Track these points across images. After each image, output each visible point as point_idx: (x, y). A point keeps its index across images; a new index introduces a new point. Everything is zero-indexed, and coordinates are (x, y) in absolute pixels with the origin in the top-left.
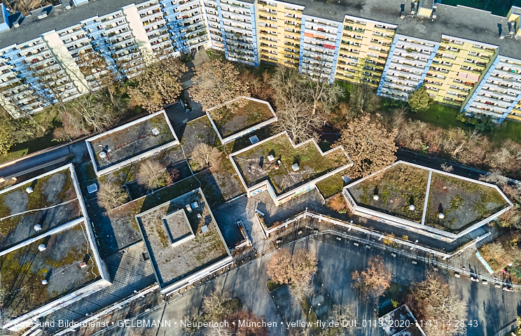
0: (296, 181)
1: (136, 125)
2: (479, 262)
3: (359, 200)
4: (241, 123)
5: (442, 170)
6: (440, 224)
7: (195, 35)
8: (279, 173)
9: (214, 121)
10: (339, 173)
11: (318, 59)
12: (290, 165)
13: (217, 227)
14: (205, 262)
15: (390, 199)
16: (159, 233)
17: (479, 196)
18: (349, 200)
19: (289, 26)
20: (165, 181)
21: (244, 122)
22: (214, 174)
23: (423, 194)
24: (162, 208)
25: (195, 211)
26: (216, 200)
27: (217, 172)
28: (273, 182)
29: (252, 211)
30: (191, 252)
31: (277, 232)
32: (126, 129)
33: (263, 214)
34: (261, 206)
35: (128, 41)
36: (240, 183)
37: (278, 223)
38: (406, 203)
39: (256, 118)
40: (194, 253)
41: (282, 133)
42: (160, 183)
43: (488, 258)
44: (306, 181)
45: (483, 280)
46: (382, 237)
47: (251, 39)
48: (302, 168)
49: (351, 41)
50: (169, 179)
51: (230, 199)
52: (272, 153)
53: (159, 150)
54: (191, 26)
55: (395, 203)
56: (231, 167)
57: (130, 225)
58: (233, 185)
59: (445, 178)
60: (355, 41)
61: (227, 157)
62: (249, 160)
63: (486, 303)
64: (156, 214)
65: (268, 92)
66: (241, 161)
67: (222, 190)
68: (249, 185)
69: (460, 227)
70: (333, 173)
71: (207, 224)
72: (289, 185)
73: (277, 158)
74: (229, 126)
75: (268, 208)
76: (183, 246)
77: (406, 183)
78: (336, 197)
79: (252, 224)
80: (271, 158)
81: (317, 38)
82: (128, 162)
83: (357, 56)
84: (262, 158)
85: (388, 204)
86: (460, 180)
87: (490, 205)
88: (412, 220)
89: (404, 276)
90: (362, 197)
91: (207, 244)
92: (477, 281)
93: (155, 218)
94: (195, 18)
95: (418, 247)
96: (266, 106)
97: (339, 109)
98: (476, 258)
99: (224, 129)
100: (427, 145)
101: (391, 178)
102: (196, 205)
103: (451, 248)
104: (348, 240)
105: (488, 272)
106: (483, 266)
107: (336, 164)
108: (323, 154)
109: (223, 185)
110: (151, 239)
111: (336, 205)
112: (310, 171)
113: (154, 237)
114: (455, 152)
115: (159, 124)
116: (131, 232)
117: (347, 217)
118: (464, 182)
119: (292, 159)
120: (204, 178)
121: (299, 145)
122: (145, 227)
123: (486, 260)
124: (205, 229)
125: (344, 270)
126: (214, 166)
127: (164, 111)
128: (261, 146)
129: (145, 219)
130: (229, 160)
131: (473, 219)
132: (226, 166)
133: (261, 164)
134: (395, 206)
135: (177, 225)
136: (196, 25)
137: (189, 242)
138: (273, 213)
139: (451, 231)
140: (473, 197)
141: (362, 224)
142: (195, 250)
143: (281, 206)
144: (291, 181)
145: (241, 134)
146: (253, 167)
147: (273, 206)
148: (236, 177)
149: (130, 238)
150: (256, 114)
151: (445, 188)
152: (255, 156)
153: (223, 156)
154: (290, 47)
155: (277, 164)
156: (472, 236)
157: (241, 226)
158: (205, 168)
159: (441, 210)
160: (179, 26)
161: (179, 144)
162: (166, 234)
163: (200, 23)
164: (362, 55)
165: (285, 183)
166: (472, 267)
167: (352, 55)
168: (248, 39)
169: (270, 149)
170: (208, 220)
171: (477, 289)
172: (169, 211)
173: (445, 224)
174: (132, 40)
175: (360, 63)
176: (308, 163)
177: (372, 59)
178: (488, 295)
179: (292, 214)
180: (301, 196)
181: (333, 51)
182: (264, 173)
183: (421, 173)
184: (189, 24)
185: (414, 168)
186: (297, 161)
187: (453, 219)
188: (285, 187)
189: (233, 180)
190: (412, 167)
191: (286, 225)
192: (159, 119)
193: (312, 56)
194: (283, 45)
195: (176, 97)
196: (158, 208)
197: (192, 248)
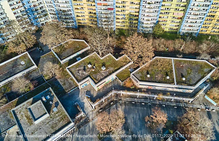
0: (105, 75)
1: (11, 61)
2: (208, 101)
3: (140, 79)
4: (71, 52)
5: (177, 57)
6: (184, 83)
7: (42, 16)
8: (95, 73)
9: (56, 53)
10: (127, 68)
11: (106, 18)
12: (100, 68)
13: (63, 107)
14: (57, 129)
15: (156, 75)
16: (27, 117)
17: (199, 67)
18: (135, 80)
19: (89, 2)
20: (30, 88)
21: (72, 51)
22: (58, 80)
23: (171, 70)
24: (28, 102)
25: (48, 101)
26: (61, 93)
27: (60, 78)
28: (92, 77)
29: (83, 96)
30: (47, 125)
31: (99, 105)
32: (5, 64)
33: (90, 97)
34: (88, 93)
35: (4, 20)
36: (74, 82)
37: (98, 99)
38: (164, 76)
39: (78, 48)
40: (50, 125)
41: (94, 53)
42: (26, 90)
43: (212, 97)
44: (110, 74)
45: (213, 109)
46: (156, 96)
47: (71, 13)
48: (107, 68)
49: (121, 5)
50: (32, 87)
51: (69, 91)
52: (90, 63)
53: (25, 72)
54: (39, 11)
55: (159, 77)
56: (68, 74)
57: (8, 117)
58: (70, 84)
59: (180, 61)
60: (123, 5)
61: (65, 70)
62: (77, 69)
63: (218, 121)
64: (24, 107)
65: (83, 35)
66: (73, 70)
67: (64, 87)
68: (79, 81)
69: (194, 83)
70: (124, 68)
71: (56, 106)
72: (102, 77)
73: (93, 65)
74: (64, 54)
75: (92, 93)
76: (43, 122)
77: (162, 66)
78: (128, 80)
79: (84, 103)
80: (90, 66)
81: (104, 5)
82: (7, 81)
83: (124, 13)
84: (85, 66)
85: (156, 78)
86: (188, 61)
87: (206, 70)
88: (170, 83)
89: (172, 116)
90: (141, 77)
91: (57, 118)
92: (210, 110)
93: (24, 109)
94: (41, 6)
95: (176, 98)
96: (83, 42)
97: (121, 39)
98: (205, 99)
99: (61, 56)
100: (167, 48)
101: (154, 65)
102: (48, 97)
103: (193, 95)
104: (138, 102)
105: (213, 105)
106: (210, 102)
107: (125, 63)
108: (117, 60)
109: (64, 84)
110: (21, 122)
111: (128, 85)
112: (112, 69)
113: (23, 121)
114: (181, 49)
115: (25, 59)
116: (9, 121)
117: (135, 89)
118: (189, 61)
119: (101, 65)
120: (53, 82)
121: (104, 57)
122: (17, 115)
123: (211, 98)
124: (55, 110)
125: (139, 119)
126: (58, 76)
127: (27, 52)
128: (83, 61)
129: (17, 111)
130: (66, 71)
131: (200, 78)
132: (65, 74)
133: (84, 70)
134: (159, 78)
135: (37, 110)
136: (42, 10)
137: (46, 119)
138: (95, 95)
139: (191, 85)
140: (196, 67)
141: (144, 92)
142: (50, 123)
143: (99, 90)
144: (102, 75)
145: (72, 57)
146: (80, 72)
147: (95, 91)
148: (72, 79)
149: (9, 124)
150: (78, 46)
151: (182, 65)
152: (81, 66)
153: (63, 70)
154: (91, 15)
155: (93, 68)
156: (201, 87)
157: (77, 105)
158: (53, 77)
159: (183, 76)
160: (32, 11)
161: (37, 67)
162: (31, 117)
163: (43, 9)
164: (127, 12)
165: (99, 77)
166: (205, 104)
167: (122, 13)
168: (70, 13)
169: (88, 62)
170: (57, 105)
171: (211, 115)
172: (32, 103)
173: (187, 83)
174: (7, 19)
175: (126, 17)
176: (110, 65)
177: (132, 13)
178: (217, 117)
179: (105, 93)
180: (109, 84)
181: (113, 11)
182: (87, 74)
183: (168, 61)
184: (38, 10)
185: (164, 59)
186: (104, 65)
187: (190, 79)
188: (100, 79)
189: (70, 81)
190: (163, 58)
191: (103, 100)
192: (25, 57)
193: (103, 16)
194: (88, 14)
195: (33, 44)
196: (25, 103)
197: (48, 123)
